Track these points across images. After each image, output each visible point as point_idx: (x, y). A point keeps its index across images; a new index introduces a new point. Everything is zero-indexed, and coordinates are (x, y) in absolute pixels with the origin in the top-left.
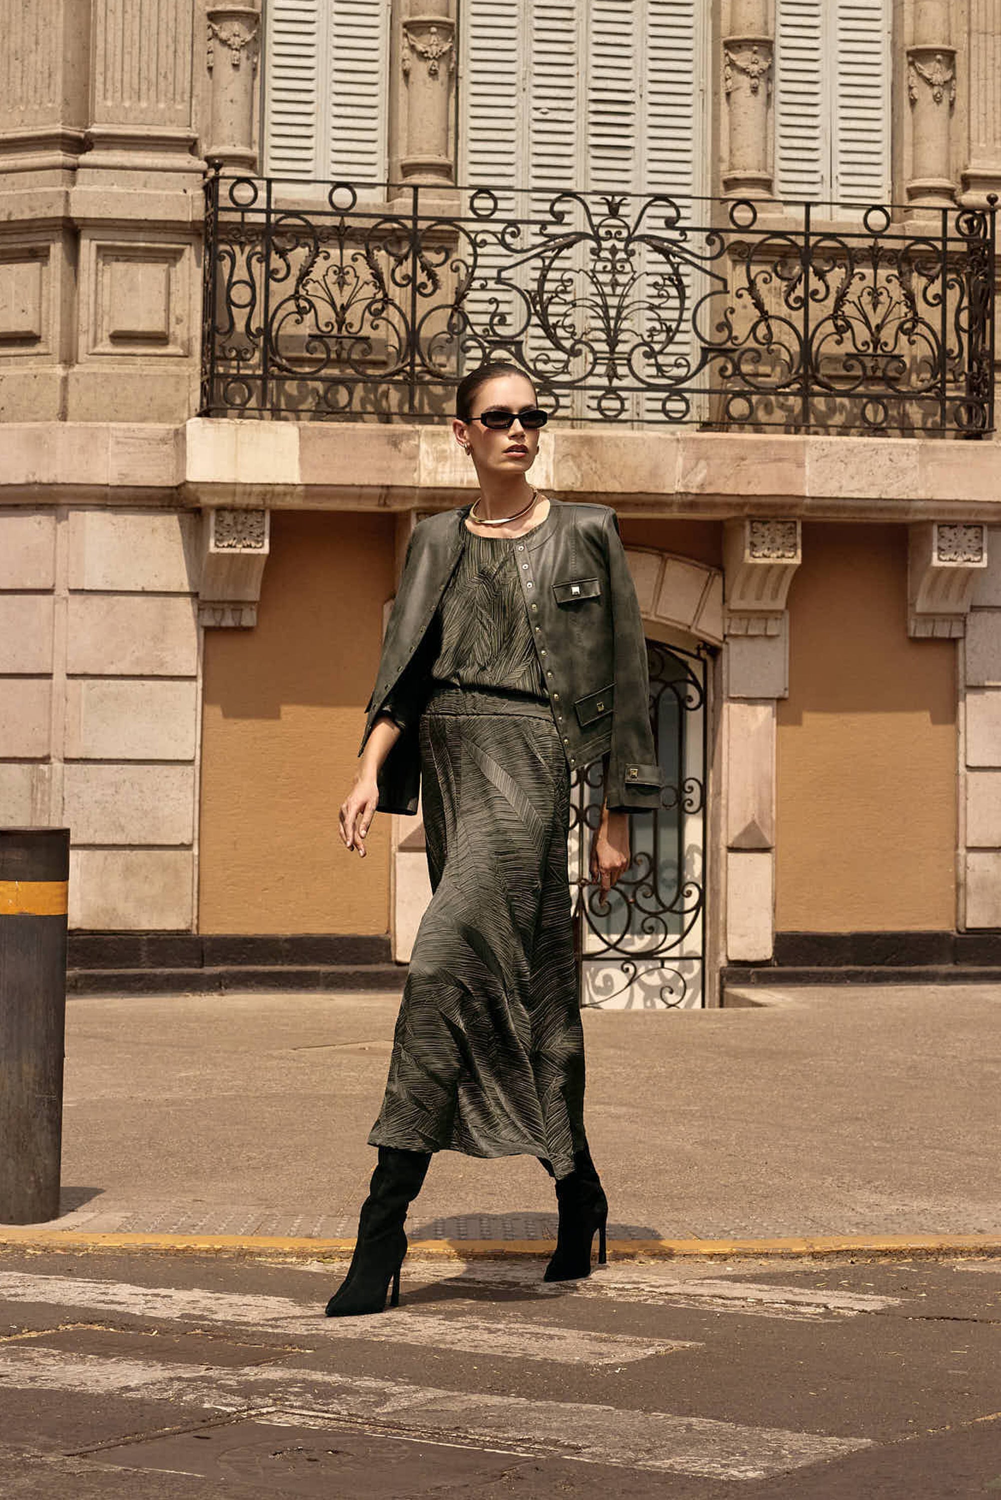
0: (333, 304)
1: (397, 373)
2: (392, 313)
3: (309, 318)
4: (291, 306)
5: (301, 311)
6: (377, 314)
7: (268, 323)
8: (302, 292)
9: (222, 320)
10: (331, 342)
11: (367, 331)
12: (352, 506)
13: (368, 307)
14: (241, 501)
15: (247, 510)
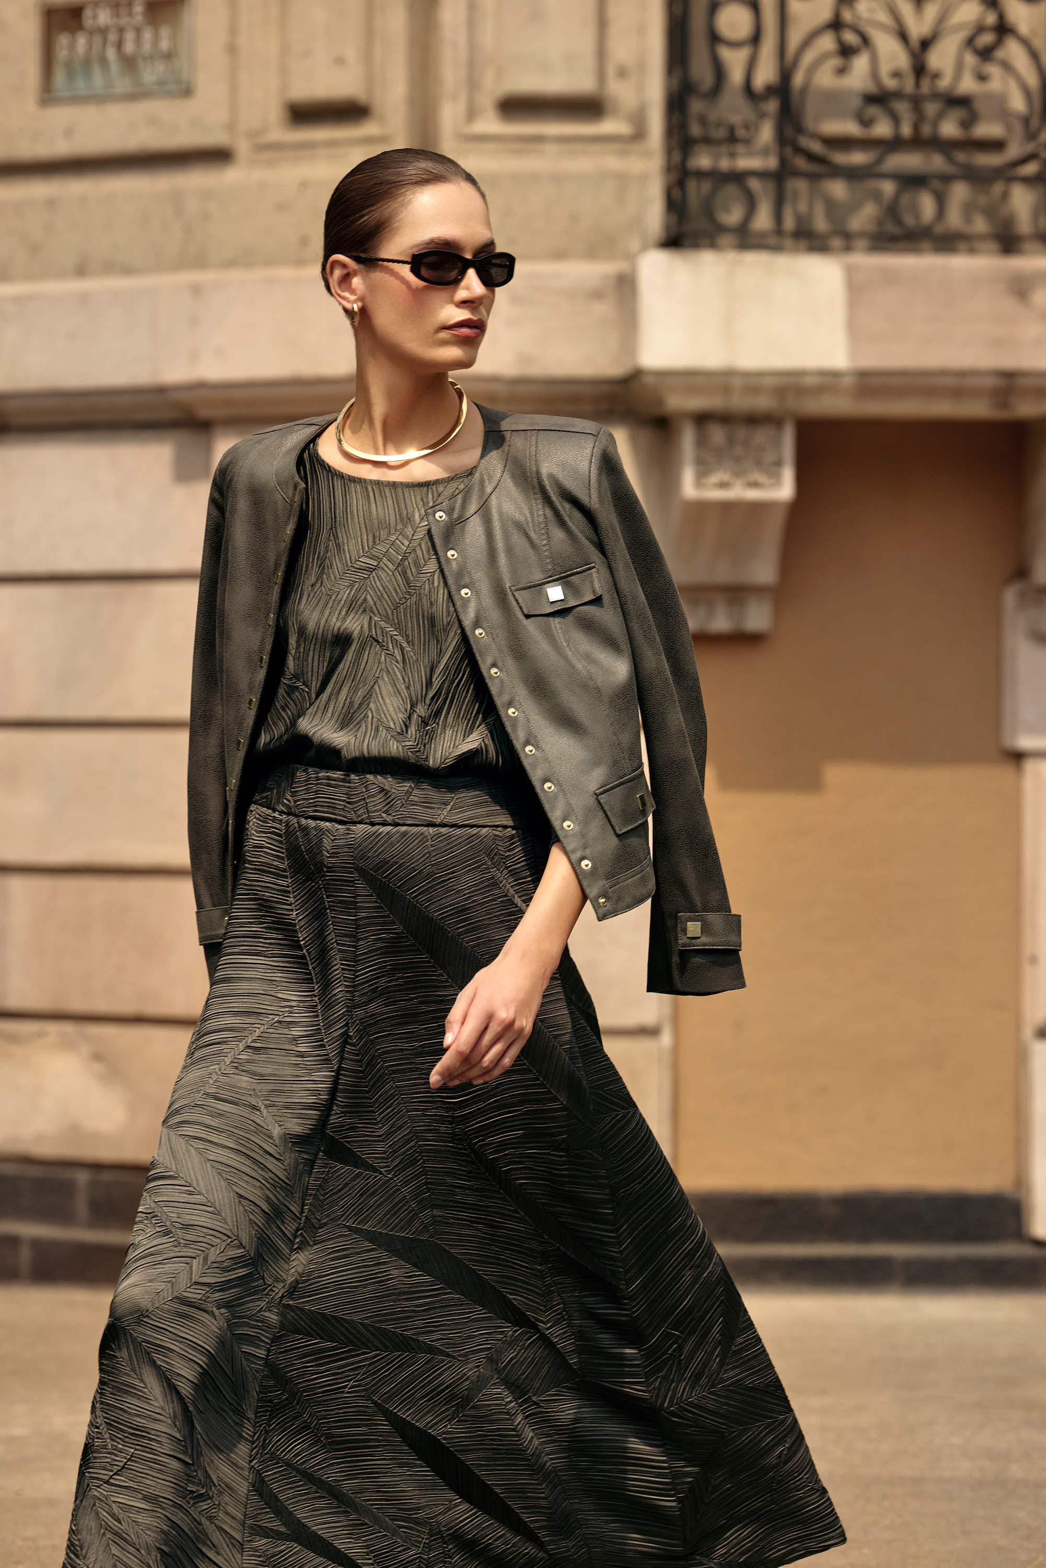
0: (903, 36)
1: (1024, 161)
2: (1013, 51)
3: (861, 63)
4: (827, 42)
5: (846, 51)
6: (986, 54)
7: (786, 74)
8: (847, 16)
9: (701, 71)
10: (902, 108)
11: (968, 85)
12: (943, 409)
13: (970, 42)
14: (741, 402)
15: (753, 420)
